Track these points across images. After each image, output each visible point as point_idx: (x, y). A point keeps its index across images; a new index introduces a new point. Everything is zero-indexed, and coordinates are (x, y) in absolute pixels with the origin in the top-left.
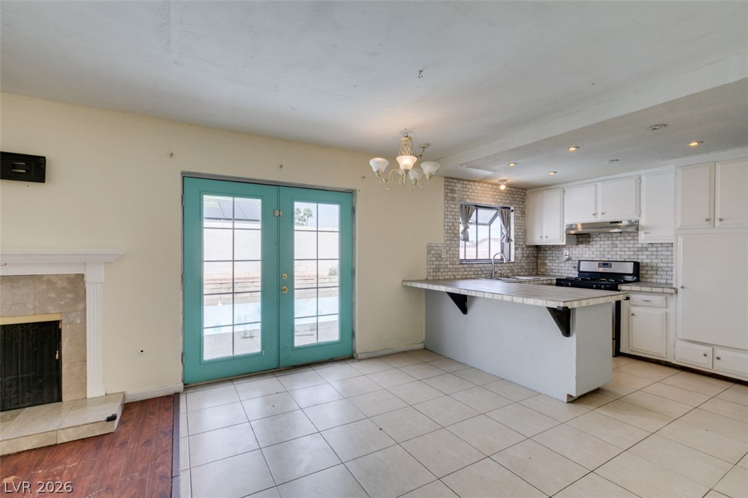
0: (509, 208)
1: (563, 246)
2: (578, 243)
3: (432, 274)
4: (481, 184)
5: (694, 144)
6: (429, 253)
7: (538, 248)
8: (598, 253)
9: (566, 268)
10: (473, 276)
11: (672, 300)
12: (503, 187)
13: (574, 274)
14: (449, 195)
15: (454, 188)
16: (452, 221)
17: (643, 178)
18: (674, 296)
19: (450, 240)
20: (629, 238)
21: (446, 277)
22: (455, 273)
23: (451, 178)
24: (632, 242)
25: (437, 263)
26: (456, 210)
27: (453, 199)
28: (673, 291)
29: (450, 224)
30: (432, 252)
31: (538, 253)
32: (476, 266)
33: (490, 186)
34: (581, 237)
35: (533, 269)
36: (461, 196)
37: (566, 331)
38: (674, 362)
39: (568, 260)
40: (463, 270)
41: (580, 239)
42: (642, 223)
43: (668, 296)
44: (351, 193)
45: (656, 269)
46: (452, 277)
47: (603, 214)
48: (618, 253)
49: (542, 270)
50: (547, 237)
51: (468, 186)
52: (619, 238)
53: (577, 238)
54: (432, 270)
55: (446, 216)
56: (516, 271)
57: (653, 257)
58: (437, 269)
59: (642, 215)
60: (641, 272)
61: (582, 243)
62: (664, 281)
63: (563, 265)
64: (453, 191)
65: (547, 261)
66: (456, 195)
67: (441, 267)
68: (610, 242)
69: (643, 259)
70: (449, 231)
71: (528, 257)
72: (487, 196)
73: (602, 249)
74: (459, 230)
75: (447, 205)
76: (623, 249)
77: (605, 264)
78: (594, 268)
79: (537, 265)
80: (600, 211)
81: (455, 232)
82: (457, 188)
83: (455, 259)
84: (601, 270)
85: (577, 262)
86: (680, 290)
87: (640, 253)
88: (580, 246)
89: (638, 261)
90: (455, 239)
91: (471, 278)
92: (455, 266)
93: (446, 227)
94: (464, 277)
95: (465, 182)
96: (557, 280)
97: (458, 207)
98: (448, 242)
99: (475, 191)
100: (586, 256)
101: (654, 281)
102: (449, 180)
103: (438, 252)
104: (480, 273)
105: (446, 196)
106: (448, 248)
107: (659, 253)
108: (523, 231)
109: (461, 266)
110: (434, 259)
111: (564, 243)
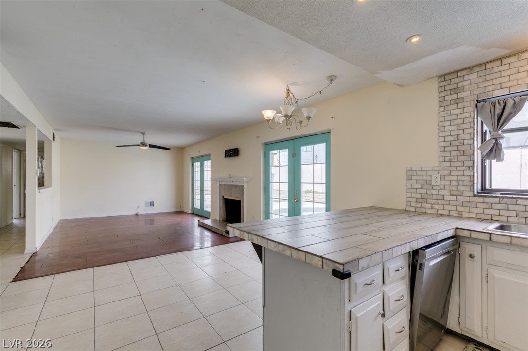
3: (413, 204)
6: (409, 177)
14: (448, 98)
15: (460, 85)
16: (453, 133)
19: (450, 161)
21: (440, 212)
22: (459, 209)
23: (453, 72)
25: (424, 191)
26: (466, 115)
27: (457, 102)
29: (451, 138)
30: (414, 177)
46: (452, 213)
51: (500, 68)
54: (414, 200)
55: (442, 129)
64: (456, 90)
66: (460, 95)
67: (430, 197)
75: (443, 114)
81: (462, 148)
82: (467, 83)
93: (443, 144)
94: (489, 217)
95: (489, 66)
97: (470, 109)
98: (448, 164)
102: (447, 77)
103: (424, 178)
105: (442, 101)
106: (447, 172)
110: (419, 186)
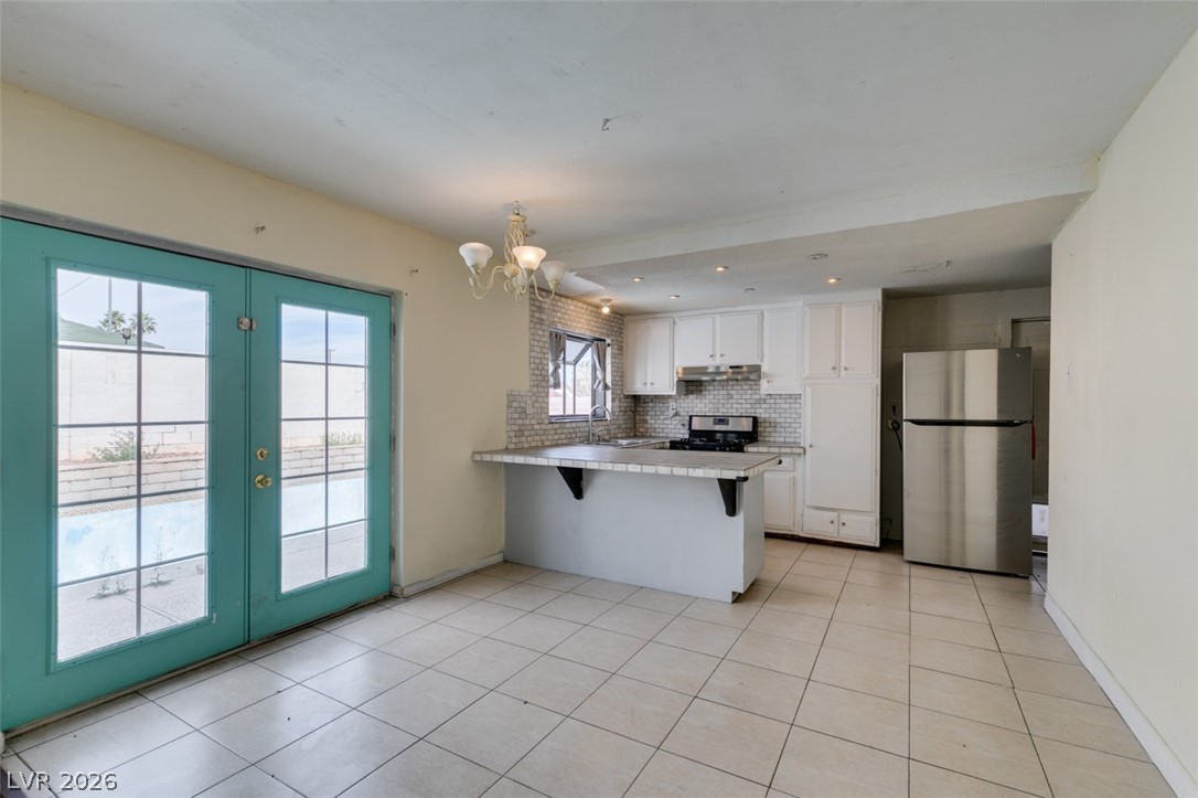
0: (604, 340)
1: (670, 397)
2: (688, 392)
3: (514, 440)
4: (575, 302)
5: (833, 281)
6: (509, 406)
7: (636, 399)
8: (712, 406)
9: (672, 426)
10: (565, 442)
11: (800, 462)
12: (606, 310)
13: (684, 434)
14: (537, 315)
15: (543, 305)
16: (539, 355)
17: (765, 314)
18: (802, 457)
19: (537, 386)
20: (746, 387)
21: (532, 444)
22: (543, 438)
24: (749, 392)
25: (520, 422)
26: (545, 339)
27: (541, 322)
28: (801, 451)
29: (537, 361)
30: (515, 404)
31: (636, 406)
32: (568, 425)
33: (585, 306)
34: (692, 384)
35: (631, 429)
36: (551, 319)
37: (732, 510)
38: (802, 535)
39: (676, 414)
40: (552, 432)
41: (691, 388)
42: (764, 369)
43: (795, 457)
44: (389, 296)
45: (774, 425)
46: (539, 444)
47: (722, 356)
48: (735, 406)
49: (641, 430)
50: (652, 384)
51: (560, 304)
52: (735, 387)
53: (687, 386)
54: (513, 434)
55: (532, 348)
56: (613, 431)
57: (772, 411)
58: (520, 433)
59: (765, 359)
60: (760, 429)
61: (692, 392)
62: (782, 440)
63: (669, 422)
64: (540, 309)
65: (648, 418)
66: (544, 317)
67: (525, 428)
68: (725, 392)
69: (761, 413)
70: (536, 372)
71: (625, 411)
72: (583, 321)
73: (716, 401)
74: (548, 371)
75: (533, 331)
76: (740, 401)
77: (722, 420)
78: (708, 425)
79: (635, 423)
80: (718, 353)
81: (544, 373)
82: (546, 306)
83: (543, 416)
84: (718, 428)
85: (688, 418)
86: (808, 449)
87: (758, 406)
88: (691, 396)
89: (758, 415)
90: (543, 384)
91: (563, 445)
92: (544, 427)
93: (533, 366)
94: (554, 443)
95: (557, 298)
96: (671, 442)
97: (547, 334)
98: (535, 389)
99: (569, 312)
100: (697, 411)
101: (772, 439)
102: (536, 292)
103: (522, 405)
104: (573, 436)
105: (532, 316)
106: (534, 398)
107: (778, 406)
108: (621, 375)
109: (551, 426)
110: (517, 416)
111: (674, 393)
